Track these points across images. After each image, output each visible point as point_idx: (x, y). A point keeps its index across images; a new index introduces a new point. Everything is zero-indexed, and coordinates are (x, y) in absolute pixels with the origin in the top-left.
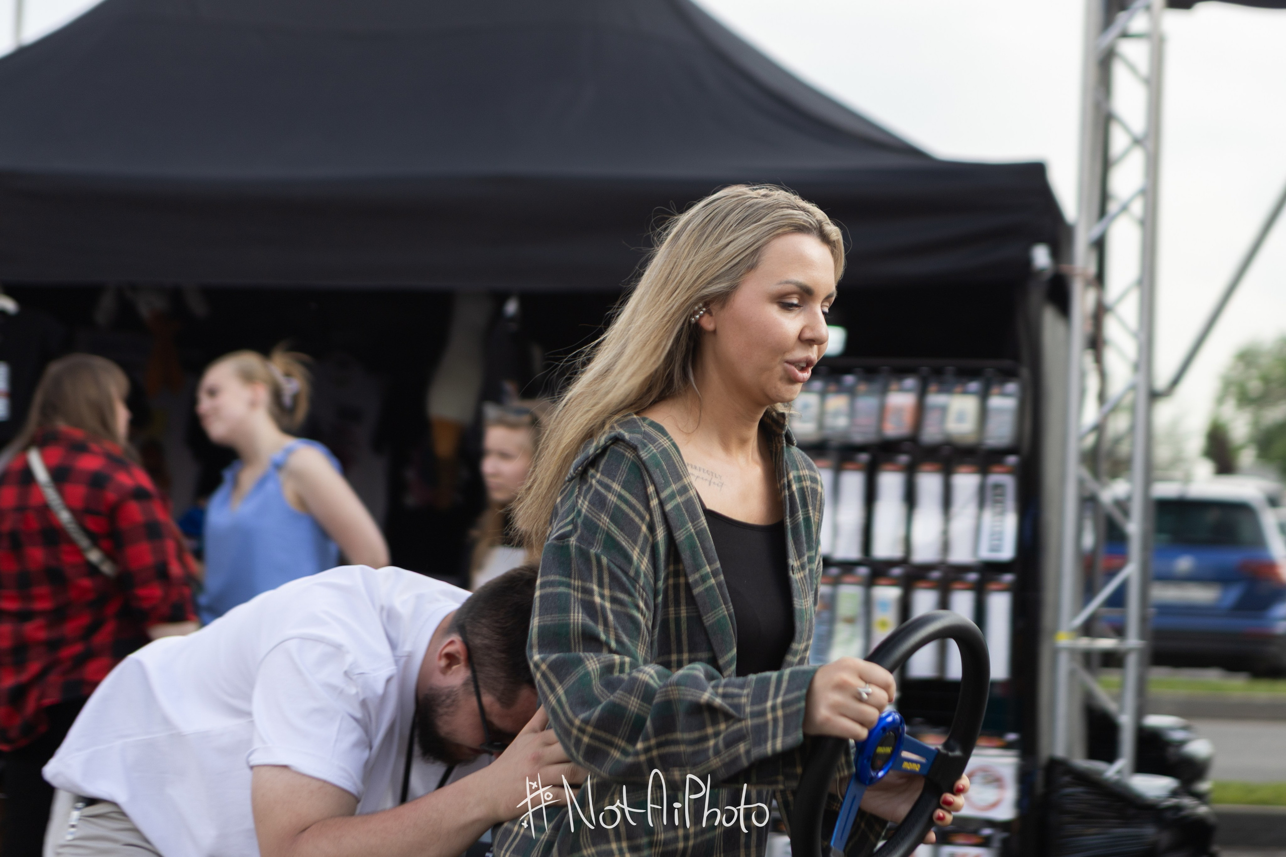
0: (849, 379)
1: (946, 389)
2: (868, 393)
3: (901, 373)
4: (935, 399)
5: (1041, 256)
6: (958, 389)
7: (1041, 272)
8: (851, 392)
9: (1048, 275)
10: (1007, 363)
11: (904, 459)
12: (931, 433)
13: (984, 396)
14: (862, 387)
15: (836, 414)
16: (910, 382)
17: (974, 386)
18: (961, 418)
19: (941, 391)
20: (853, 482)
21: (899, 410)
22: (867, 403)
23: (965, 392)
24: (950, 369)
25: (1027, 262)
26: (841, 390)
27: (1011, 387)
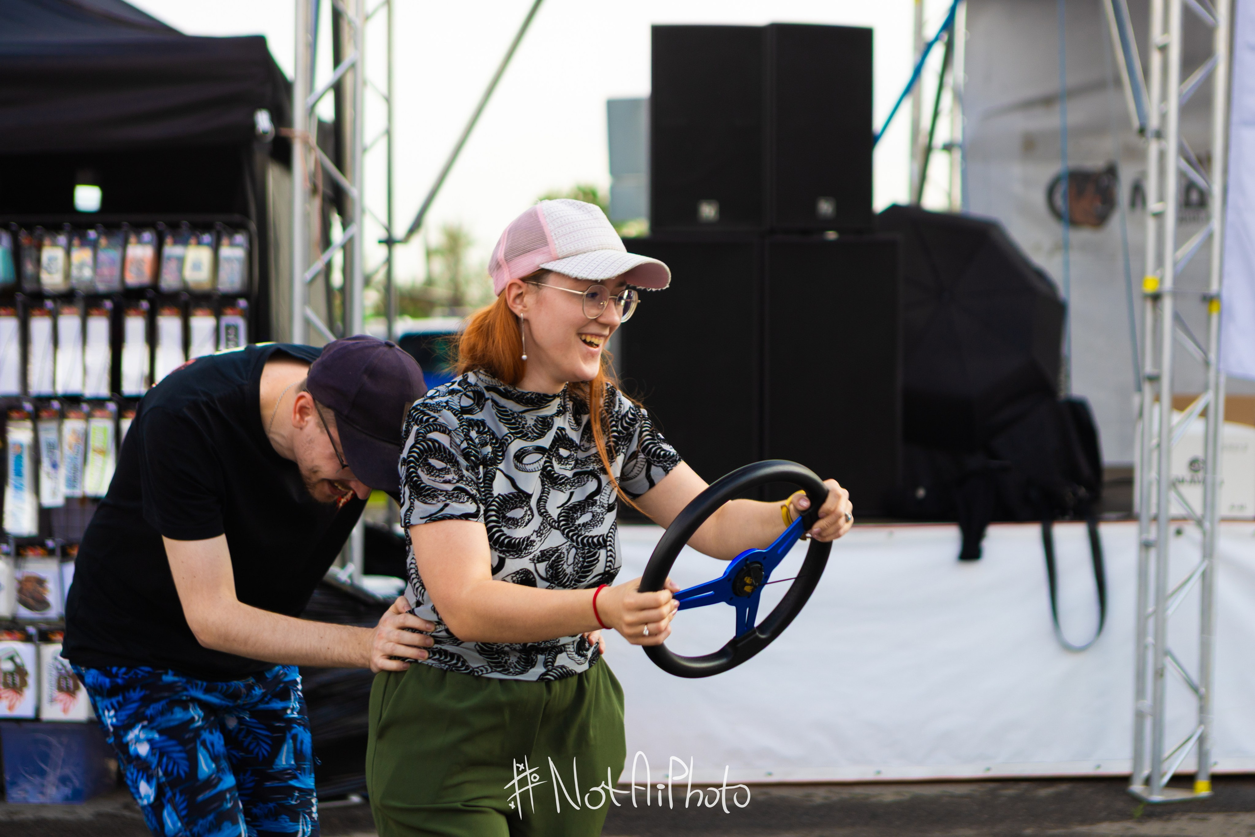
0: (92, 234)
1: (183, 241)
2: (108, 247)
3: (138, 228)
4: (171, 250)
5: (263, 121)
6: (193, 241)
7: (265, 133)
8: (94, 246)
9: (270, 138)
10: (236, 217)
11: (145, 304)
12: (169, 281)
13: (216, 248)
14: (103, 241)
15: (81, 266)
16: (147, 236)
17: (207, 238)
18: (197, 267)
19: (176, 242)
20: (99, 326)
21: (139, 262)
22: (109, 254)
23: (199, 243)
24: (185, 223)
25: (253, 125)
26: (85, 243)
27: (240, 238)
